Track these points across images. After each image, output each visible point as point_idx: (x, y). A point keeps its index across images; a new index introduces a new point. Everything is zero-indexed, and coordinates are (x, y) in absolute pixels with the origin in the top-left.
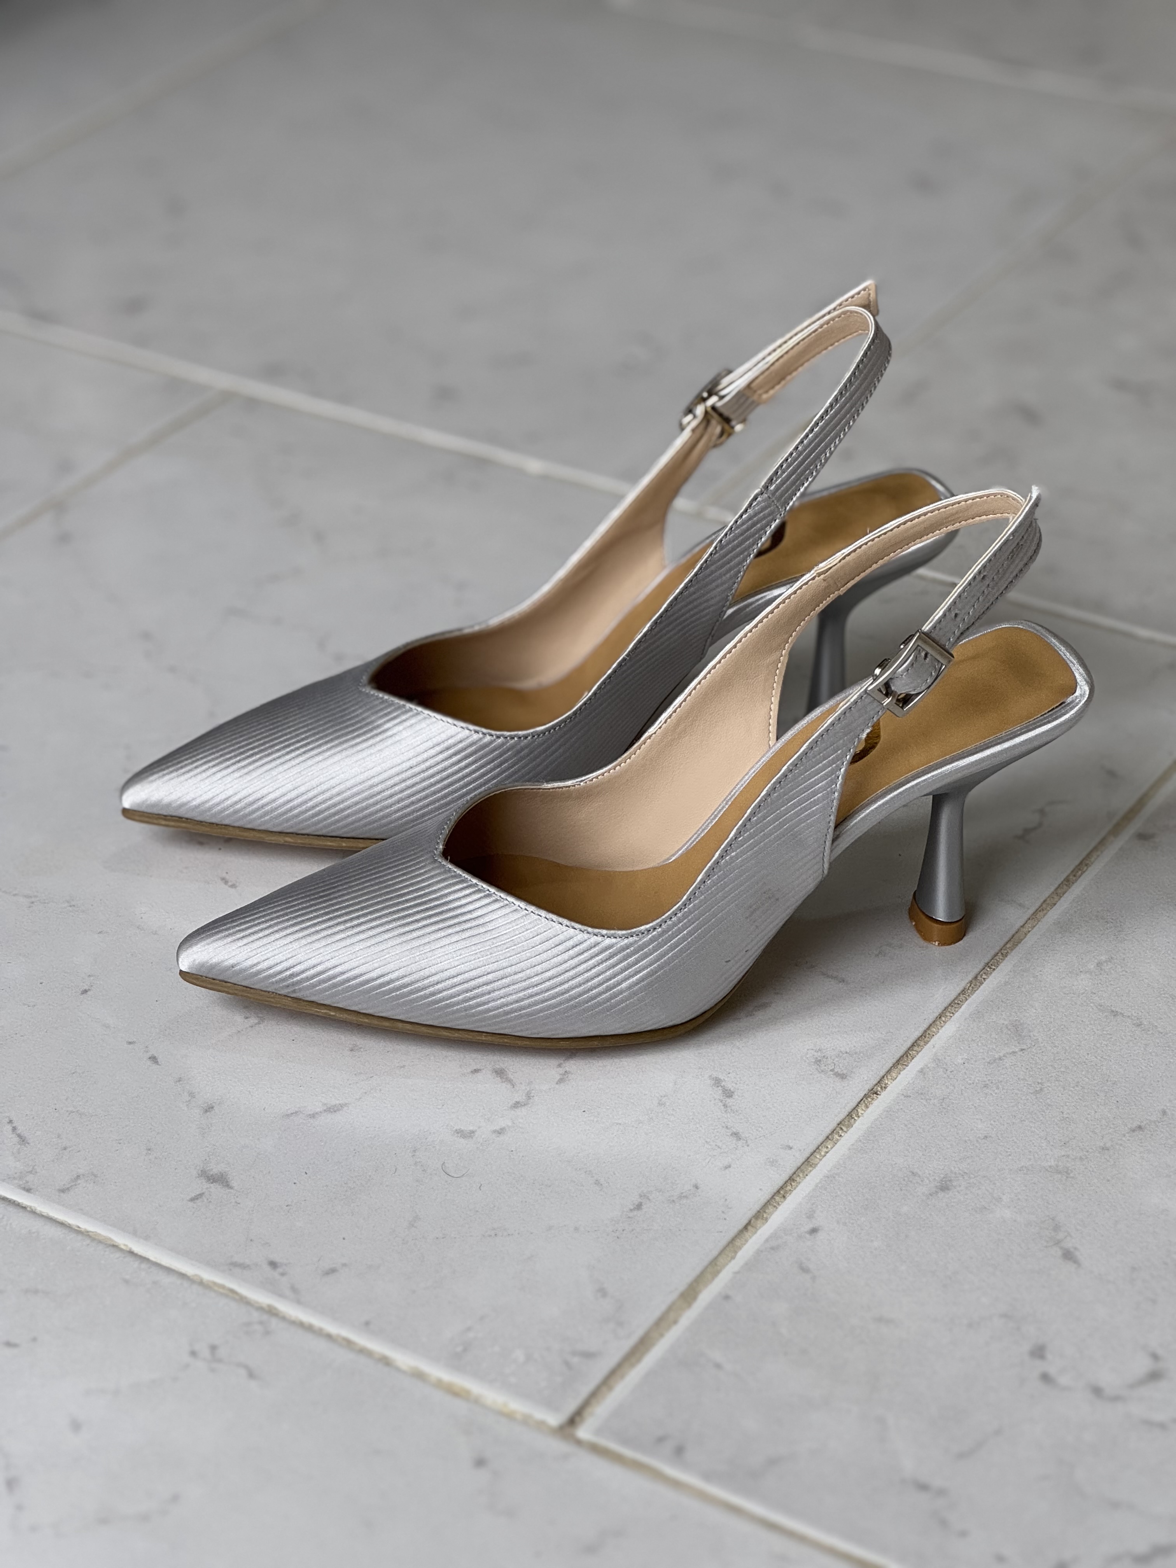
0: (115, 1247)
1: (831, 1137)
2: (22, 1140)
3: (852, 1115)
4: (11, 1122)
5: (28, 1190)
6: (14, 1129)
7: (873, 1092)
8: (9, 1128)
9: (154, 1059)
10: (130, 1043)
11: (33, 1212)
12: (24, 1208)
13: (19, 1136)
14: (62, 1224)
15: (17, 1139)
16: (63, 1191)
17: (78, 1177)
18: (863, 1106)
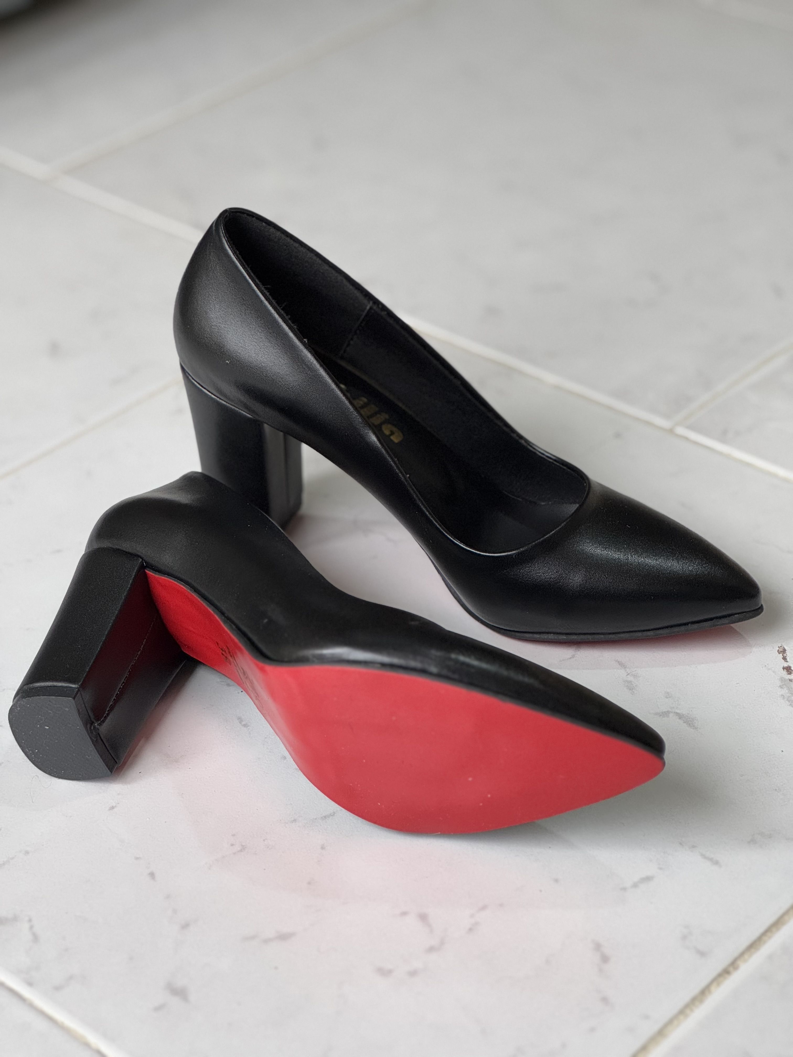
1: (683, 1012)
3: (704, 992)
7: (726, 972)
16: (58, 988)
17: (71, 978)
18: (715, 984)
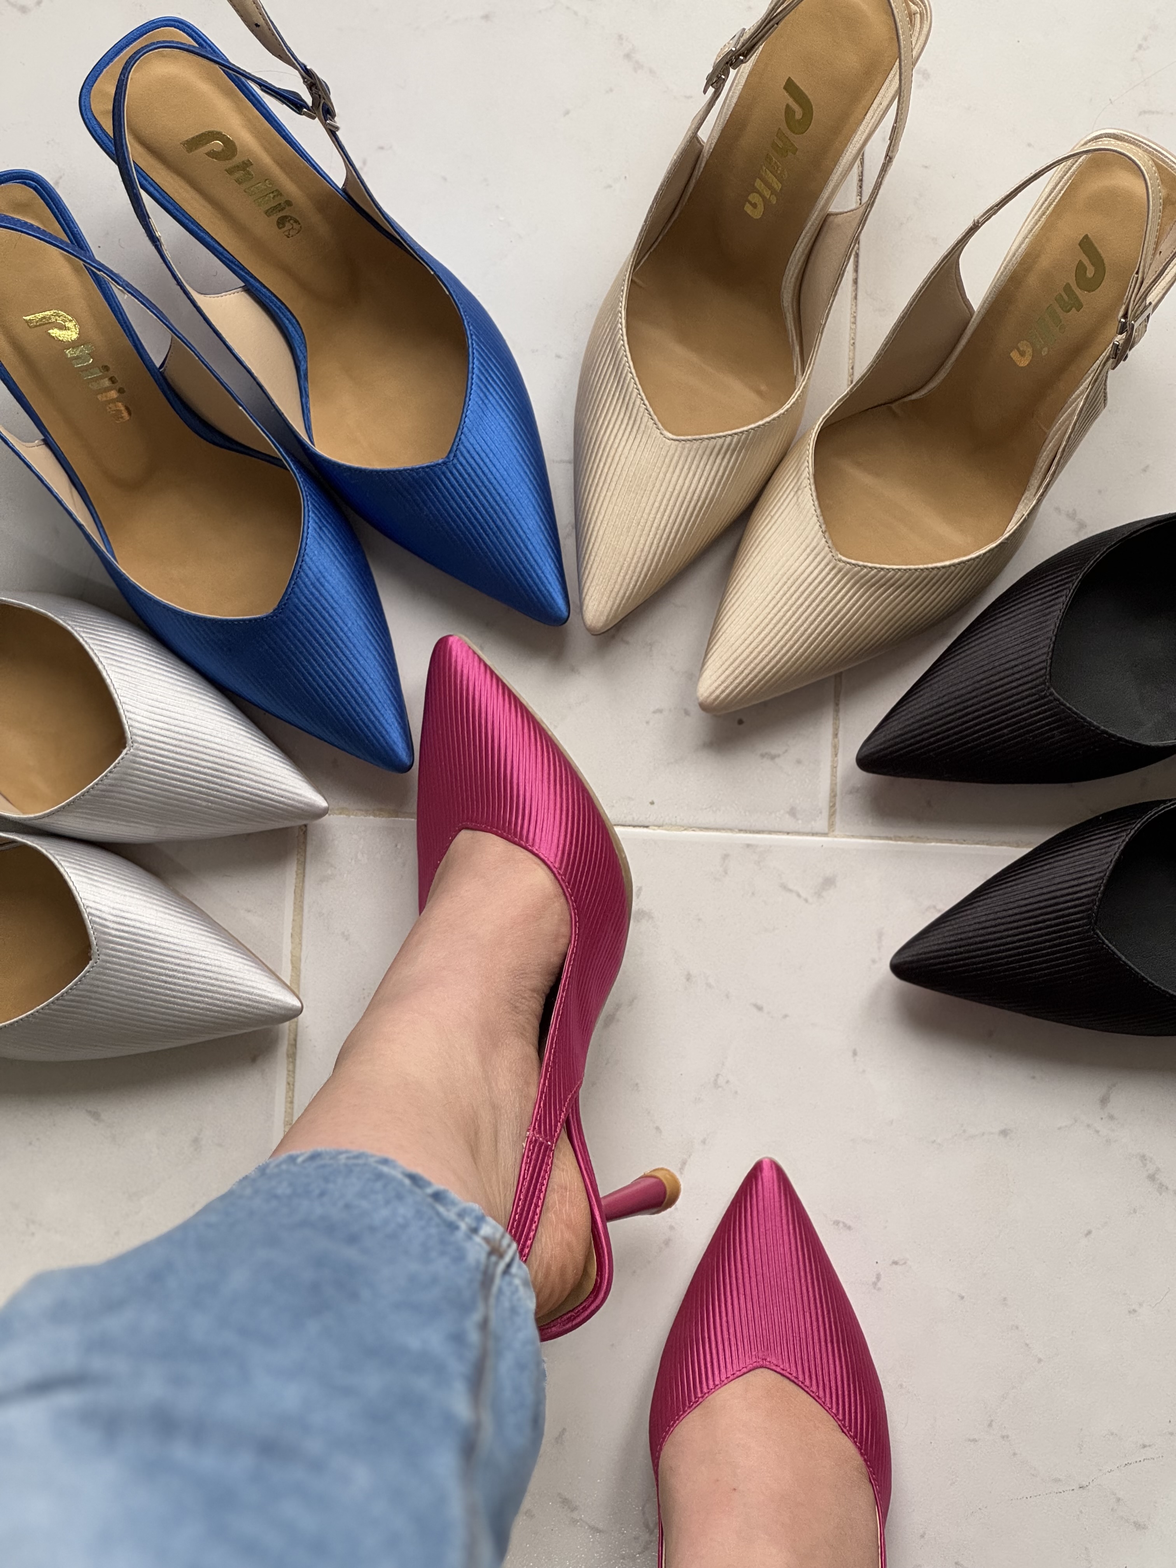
0: (659, 826)
2: (784, 887)
4: (806, 901)
5: (748, 846)
6: (799, 895)
8: (803, 895)
9: (760, 1008)
10: (786, 1016)
11: (731, 830)
12: (740, 831)
13: (790, 891)
14: (707, 829)
15: (791, 887)
